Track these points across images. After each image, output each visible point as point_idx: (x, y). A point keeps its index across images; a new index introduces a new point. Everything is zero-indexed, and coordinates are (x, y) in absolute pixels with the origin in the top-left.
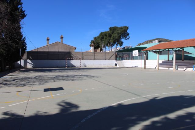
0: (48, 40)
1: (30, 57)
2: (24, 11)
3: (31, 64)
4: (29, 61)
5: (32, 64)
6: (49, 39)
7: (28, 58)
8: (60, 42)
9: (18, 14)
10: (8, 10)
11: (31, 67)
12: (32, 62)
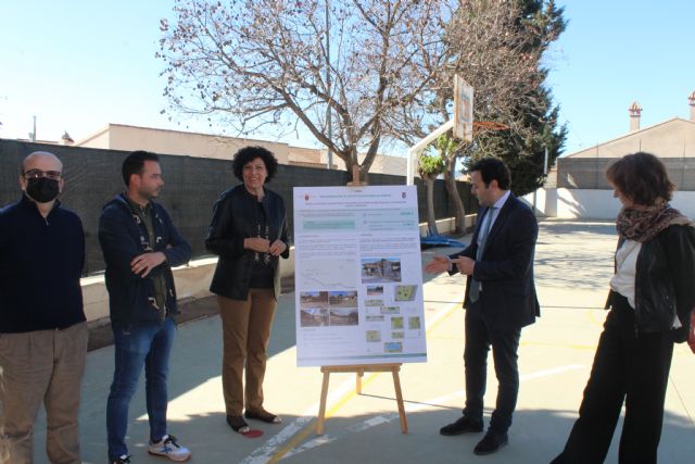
0: (636, 111)
1: (569, 180)
2: (561, 11)
3: (573, 204)
4: (562, 192)
5: (577, 203)
6: (638, 111)
7: (562, 183)
8: (688, 119)
9: (540, 23)
10: (511, 15)
11: (573, 216)
12: (575, 198)
